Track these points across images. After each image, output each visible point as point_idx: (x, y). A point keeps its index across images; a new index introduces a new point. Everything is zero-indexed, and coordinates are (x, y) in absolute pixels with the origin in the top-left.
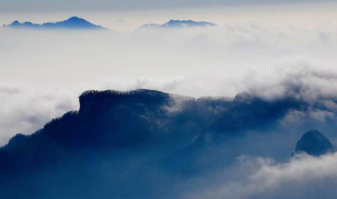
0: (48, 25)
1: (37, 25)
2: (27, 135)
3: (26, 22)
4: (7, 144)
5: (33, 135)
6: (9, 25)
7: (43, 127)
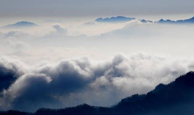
0: (180, 22)
1: (174, 22)
2: (166, 84)
3: (167, 20)
4: (154, 89)
5: (169, 84)
6: (157, 22)
7: (175, 80)
